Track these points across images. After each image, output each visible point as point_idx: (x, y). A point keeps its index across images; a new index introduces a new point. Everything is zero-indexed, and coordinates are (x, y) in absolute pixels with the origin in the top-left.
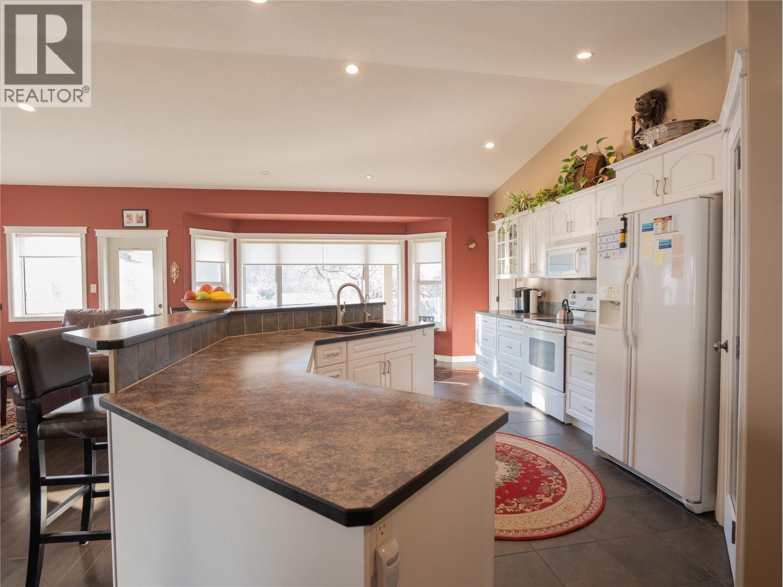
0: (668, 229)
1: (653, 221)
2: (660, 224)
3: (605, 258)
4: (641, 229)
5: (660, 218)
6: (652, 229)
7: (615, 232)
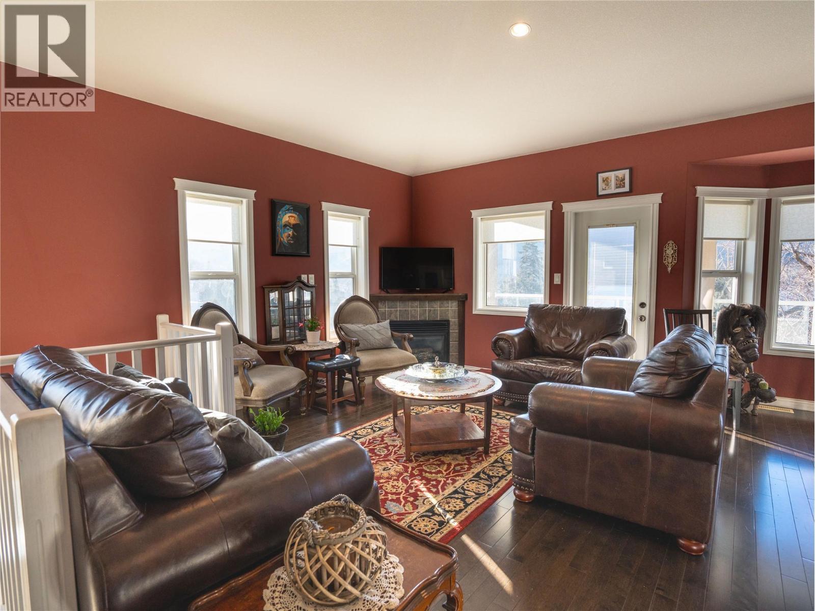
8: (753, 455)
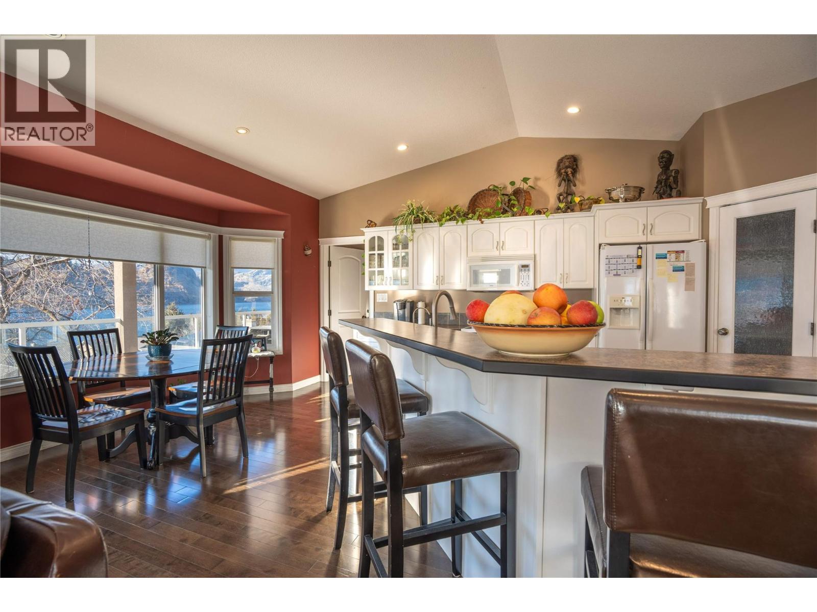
0: (681, 259)
1: (666, 252)
2: (673, 255)
3: (614, 275)
4: (655, 256)
5: (674, 251)
6: (666, 258)
7: (626, 257)
8: (101, 477)
